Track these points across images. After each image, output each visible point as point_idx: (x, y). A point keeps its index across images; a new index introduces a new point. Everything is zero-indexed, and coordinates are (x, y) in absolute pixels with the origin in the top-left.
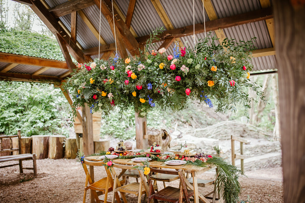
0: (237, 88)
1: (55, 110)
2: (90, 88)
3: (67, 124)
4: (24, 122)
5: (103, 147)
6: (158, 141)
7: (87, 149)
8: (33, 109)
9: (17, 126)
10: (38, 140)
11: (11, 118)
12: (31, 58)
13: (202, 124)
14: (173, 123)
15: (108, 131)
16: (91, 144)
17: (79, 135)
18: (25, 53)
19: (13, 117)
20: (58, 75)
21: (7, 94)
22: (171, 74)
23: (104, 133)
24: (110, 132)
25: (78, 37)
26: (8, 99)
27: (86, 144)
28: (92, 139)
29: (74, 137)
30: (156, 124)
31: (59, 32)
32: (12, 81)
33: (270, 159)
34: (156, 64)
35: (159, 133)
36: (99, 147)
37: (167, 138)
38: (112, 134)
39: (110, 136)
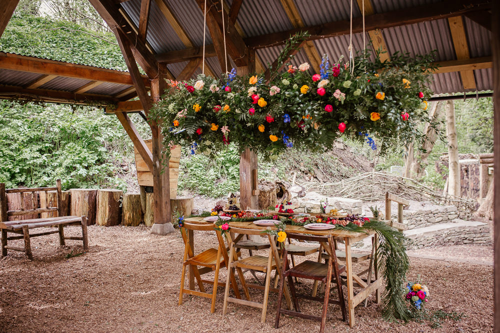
0: (410, 124)
1: (103, 149)
2: (194, 118)
3: (122, 171)
4: (54, 168)
5: (183, 208)
6: (271, 199)
7: (161, 211)
8: (69, 147)
9: (44, 173)
10: (80, 196)
11: (35, 161)
12: (78, 66)
13: (332, 175)
14: (287, 173)
15: (188, 184)
16: (166, 203)
17: (146, 189)
18: (49, 54)
19: (38, 159)
20: (112, 93)
21: (25, 123)
22: (318, 101)
23: (182, 186)
24: (191, 185)
25: (150, 36)
26: (27, 130)
27: (158, 202)
28: (168, 195)
29: (137, 192)
31: (121, 26)
32: (45, 102)
33: (440, 233)
34: (295, 86)
35: (272, 187)
36: (178, 208)
37: (284, 196)
38: (194, 189)
39: (191, 192)
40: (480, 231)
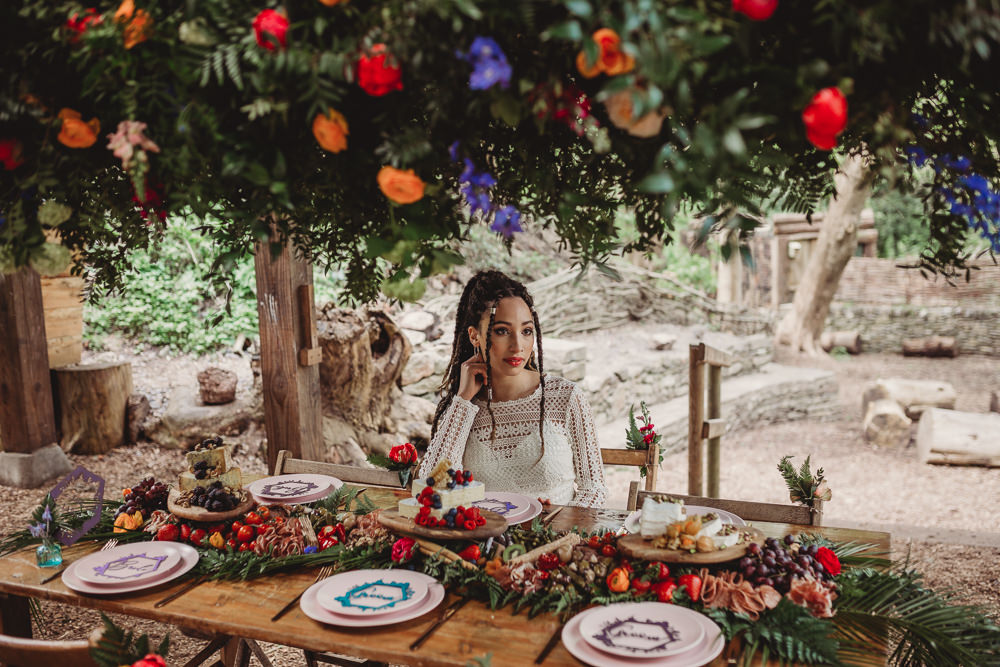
5: (99, 395)
6: (356, 362)
7: (21, 413)
15: (120, 318)
16: (38, 385)
23: (103, 323)
24: (129, 319)
28: (42, 363)
30: (331, 283)
35: (357, 328)
36: (82, 395)
37: (390, 349)
38: (138, 330)
39: (130, 339)
40: (821, 391)
